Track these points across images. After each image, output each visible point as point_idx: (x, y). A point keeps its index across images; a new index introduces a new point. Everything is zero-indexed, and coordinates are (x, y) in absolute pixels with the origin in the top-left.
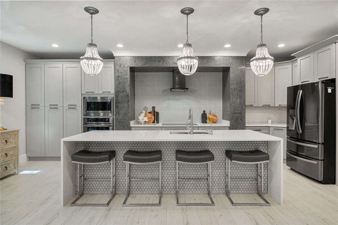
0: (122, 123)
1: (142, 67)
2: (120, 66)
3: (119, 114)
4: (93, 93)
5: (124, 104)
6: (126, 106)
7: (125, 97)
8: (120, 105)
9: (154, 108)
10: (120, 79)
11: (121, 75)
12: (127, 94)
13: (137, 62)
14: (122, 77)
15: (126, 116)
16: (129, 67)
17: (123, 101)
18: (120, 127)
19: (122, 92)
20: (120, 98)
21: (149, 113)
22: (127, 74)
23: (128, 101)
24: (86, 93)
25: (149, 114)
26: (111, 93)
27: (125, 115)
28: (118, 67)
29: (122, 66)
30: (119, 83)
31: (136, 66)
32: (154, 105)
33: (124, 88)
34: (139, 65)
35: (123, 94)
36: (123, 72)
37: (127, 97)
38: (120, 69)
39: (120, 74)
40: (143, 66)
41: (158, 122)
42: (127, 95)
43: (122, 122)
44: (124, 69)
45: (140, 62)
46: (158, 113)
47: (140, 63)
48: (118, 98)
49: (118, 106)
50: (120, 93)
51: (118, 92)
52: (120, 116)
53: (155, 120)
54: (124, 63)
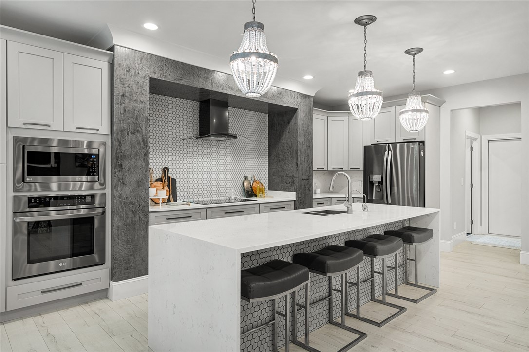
0: (131, 206)
1: (175, 83)
2: (128, 71)
3: (123, 184)
4: (49, 128)
5: (136, 160)
6: (142, 166)
7: (139, 144)
8: (126, 164)
9: (165, 170)
10: (127, 101)
11: (131, 92)
12: (143, 138)
13: (165, 71)
14: (131, 98)
15: (141, 188)
16: (148, 78)
17: (134, 153)
18: (127, 214)
19: (131, 133)
20: (126, 148)
21: (157, 180)
22: (143, 92)
23: (145, 155)
24: (24, 127)
25: (159, 182)
26: (99, 132)
27: (139, 186)
28: (122, 72)
29: (132, 72)
30: (125, 111)
31: (163, 79)
32: (166, 164)
33: (138, 124)
34: (169, 77)
35: (133, 137)
36: (134, 86)
37: (144, 145)
38: (127, 77)
39: (127, 90)
40: (178, 82)
41: (175, 200)
42: (143, 140)
43: (131, 203)
44: (137, 79)
45: (171, 72)
46: (174, 181)
47: (171, 74)
48: (123, 145)
49: (121, 166)
50: (128, 134)
51: (122, 131)
52: (128, 190)
53: (171, 196)
54: (137, 65)
